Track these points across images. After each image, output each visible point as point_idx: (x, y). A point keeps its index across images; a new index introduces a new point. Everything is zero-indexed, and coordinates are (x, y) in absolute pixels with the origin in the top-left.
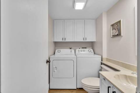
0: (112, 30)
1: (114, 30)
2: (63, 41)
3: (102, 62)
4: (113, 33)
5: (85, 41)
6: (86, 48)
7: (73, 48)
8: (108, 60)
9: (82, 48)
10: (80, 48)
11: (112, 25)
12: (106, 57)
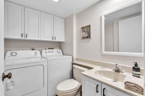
0: (82, 32)
1: (84, 32)
2: (23, 38)
3: (73, 62)
4: (83, 35)
5: (54, 40)
6: (53, 49)
7: (36, 49)
8: (77, 59)
9: (49, 49)
10: (46, 48)
11: (82, 28)
12: (76, 57)
